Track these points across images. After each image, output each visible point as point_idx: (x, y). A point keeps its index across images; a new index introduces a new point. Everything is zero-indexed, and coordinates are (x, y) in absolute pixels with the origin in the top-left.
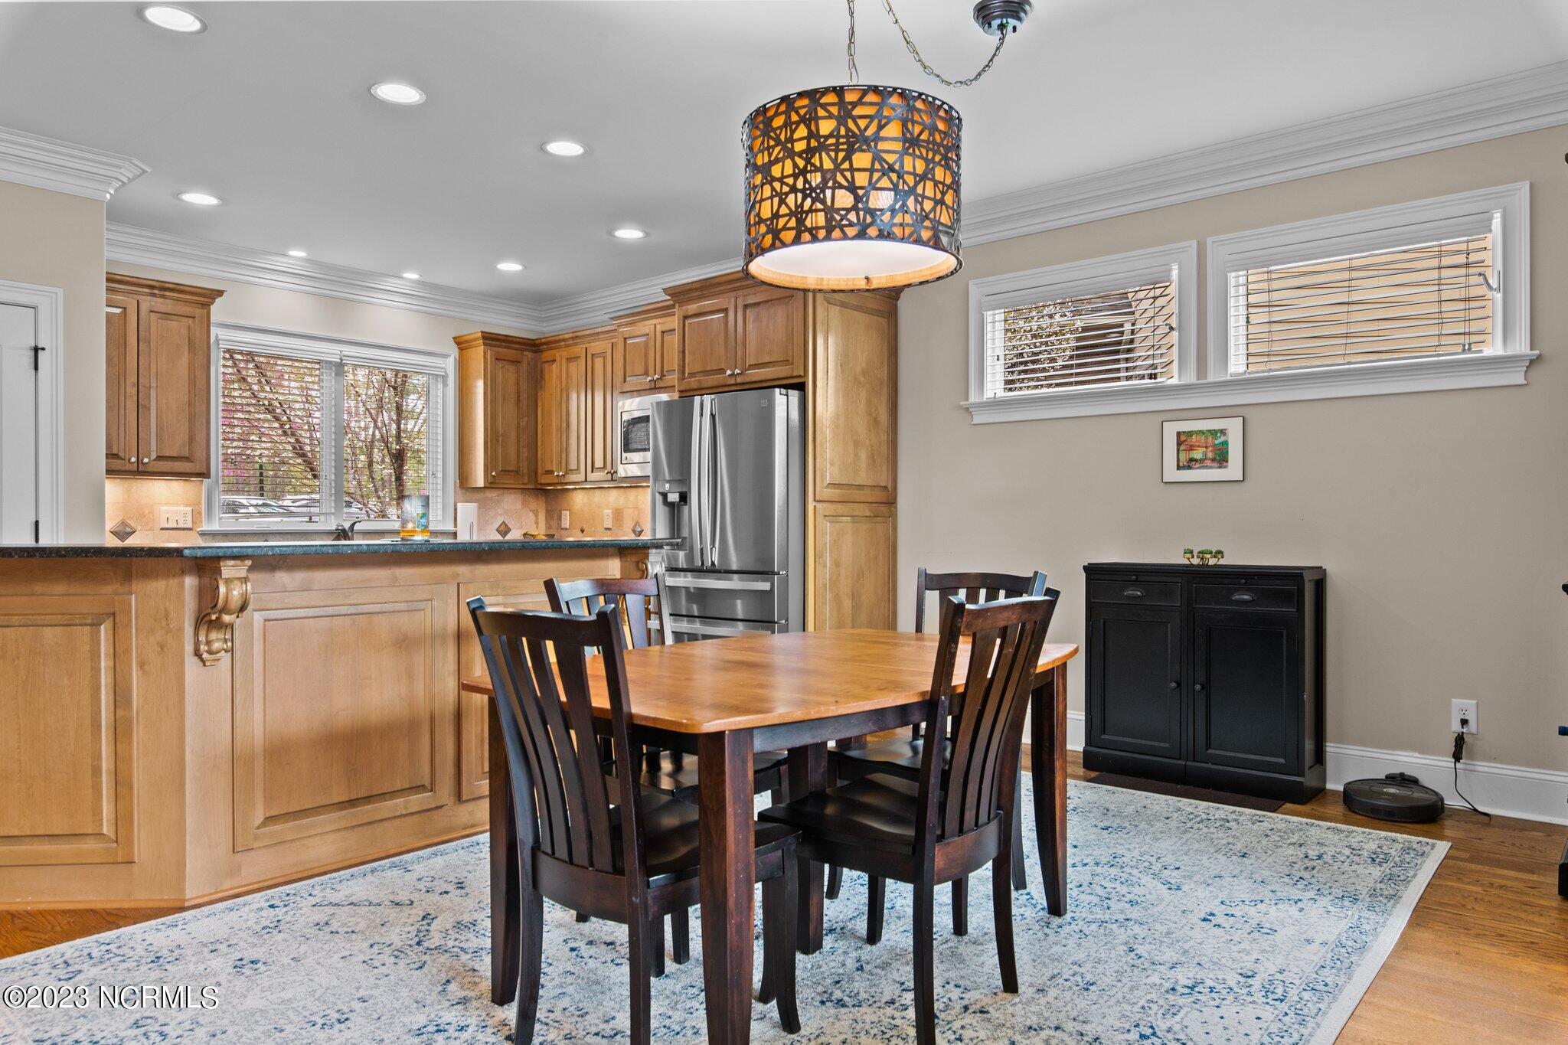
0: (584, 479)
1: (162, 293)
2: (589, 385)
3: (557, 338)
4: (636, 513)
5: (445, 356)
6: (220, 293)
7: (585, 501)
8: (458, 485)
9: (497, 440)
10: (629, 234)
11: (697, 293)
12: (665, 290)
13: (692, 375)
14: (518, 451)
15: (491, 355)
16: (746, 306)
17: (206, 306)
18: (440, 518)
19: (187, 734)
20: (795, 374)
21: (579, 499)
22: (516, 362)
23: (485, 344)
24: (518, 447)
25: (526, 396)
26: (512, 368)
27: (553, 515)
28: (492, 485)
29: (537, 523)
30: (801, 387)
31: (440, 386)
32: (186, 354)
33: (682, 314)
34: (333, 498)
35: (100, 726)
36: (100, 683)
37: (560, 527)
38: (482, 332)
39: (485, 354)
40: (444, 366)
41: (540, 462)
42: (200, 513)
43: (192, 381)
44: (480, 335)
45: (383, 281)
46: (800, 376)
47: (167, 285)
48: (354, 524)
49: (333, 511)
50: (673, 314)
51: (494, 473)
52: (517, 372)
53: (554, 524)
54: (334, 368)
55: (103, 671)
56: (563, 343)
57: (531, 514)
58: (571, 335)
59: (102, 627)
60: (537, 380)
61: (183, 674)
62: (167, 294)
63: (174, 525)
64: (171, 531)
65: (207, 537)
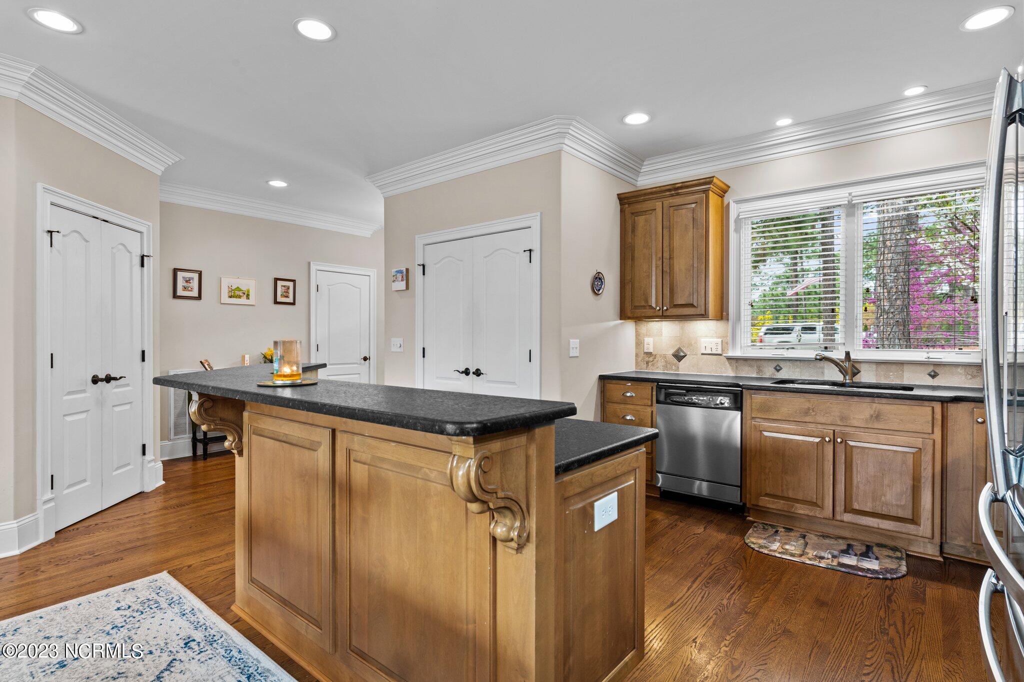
1: (677, 192)
32: (691, 230)
34: (844, 329)
42: (727, 343)
43: (696, 249)
47: (677, 186)
49: (843, 341)
62: (680, 191)
63: (710, 352)
64: (708, 356)
65: (732, 361)
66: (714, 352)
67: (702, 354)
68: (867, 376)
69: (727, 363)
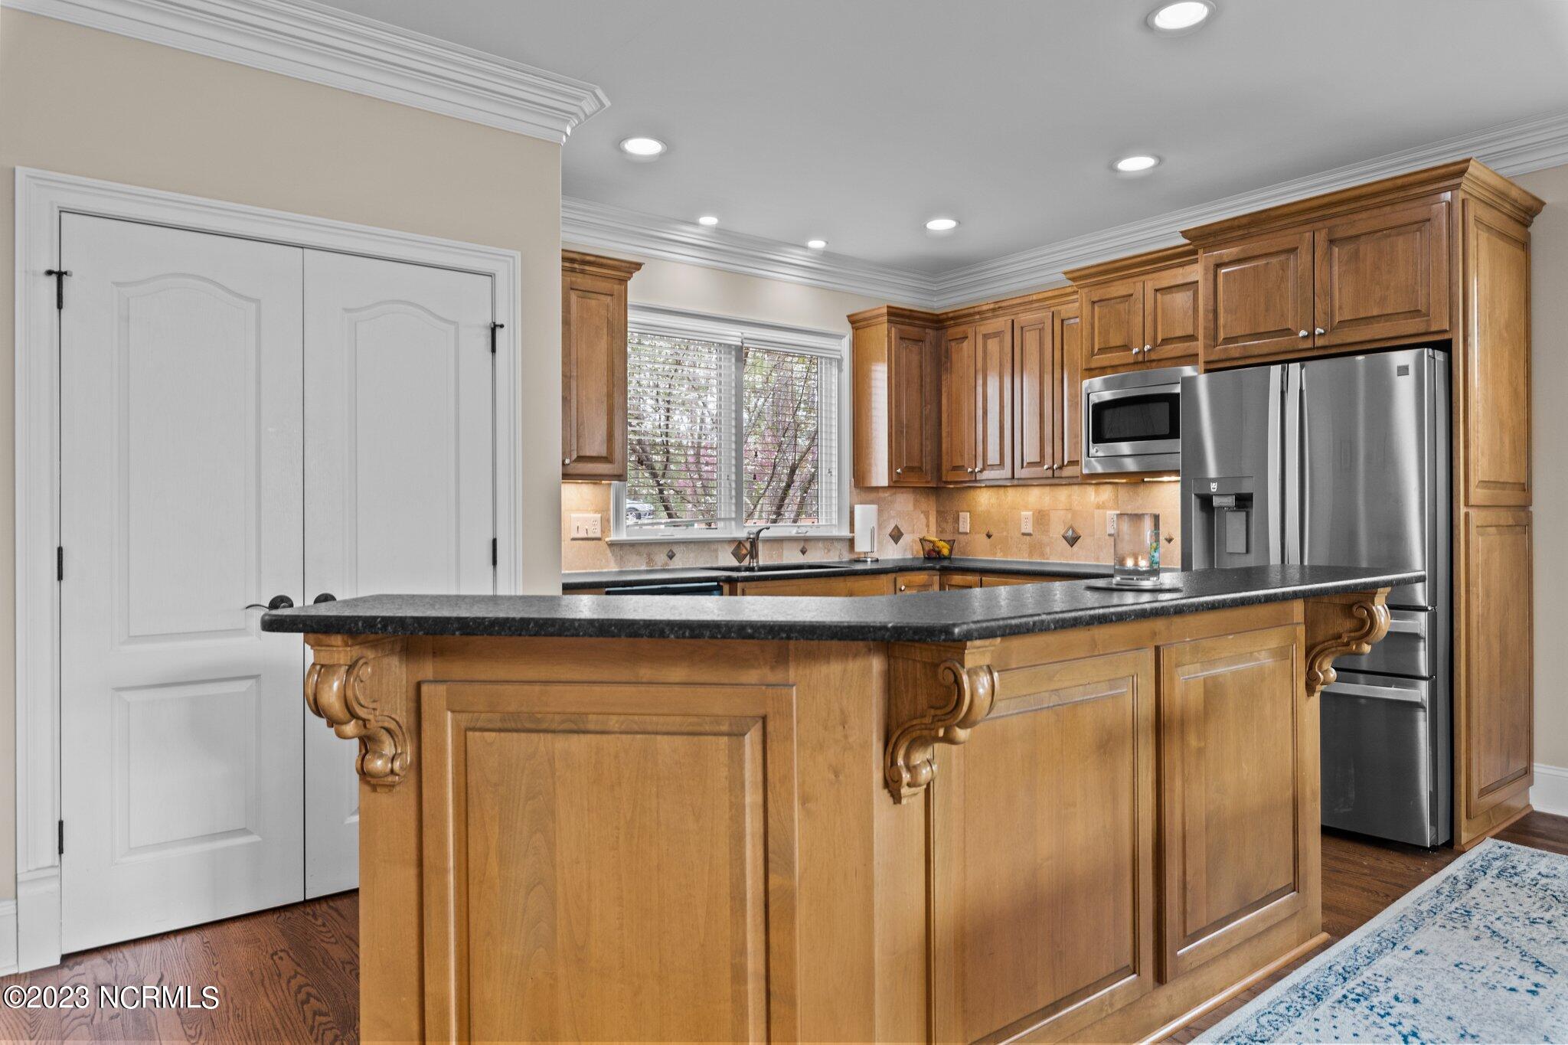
0: (1009, 475)
1: (582, 267)
2: (1015, 365)
3: (972, 311)
4: (1070, 516)
5: (840, 337)
6: (638, 266)
7: (993, 501)
8: (853, 484)
9: (902, 432)
10: (1136, 164)
11: (1241, 233)
12: (1184, 234)
13: (1228, 340)
14: (922, 444)
15: (895, 333)
16: (1332, 242)
17: (623, 281)
18: (835, 522)
19: (876, 919)
20: (1434, 328)
21: (984, 499)
22: (918, 341)
23: (889, 321)
24: (922, 439)
25: (928, 380)
26: (915, 348)
27: (946, 517)
28: (896, 484)
29: (928, 526)
30: (1446, 346)
31: (835, 371)
32: (605, 337)
33: (1212, 263)
34: (734, 501)
35: (743, 900)
36: (744, 829)
37: (957, 531)
38: (888, 307)
39: (889, 332)
40: (838, 348)
41: (944, 457)
42: (608, 521)
43: (611, 370)
44: (885, 310)
45: (781, 252)
46: (1445, 331)
47: (588, 258)
48: (760, 531)
49: (733, 515)
50: (1196, 261)
51: (899, 471)
52: (921, 353)
53: (949, 527)
54: (733, 353)
55: (748, 810)
56: (978, 317)
57: (922, 516)
58: (992, 306)
59: (747, 737)
60: (941, 362)
61: (870, 819)
62: (587, 268)
63: (584, 535)
64: (580, 542)
65: (615, 548)
66: (591, 535)
67: (574, 539)
68: (765, 557)
69: (608, 552)
